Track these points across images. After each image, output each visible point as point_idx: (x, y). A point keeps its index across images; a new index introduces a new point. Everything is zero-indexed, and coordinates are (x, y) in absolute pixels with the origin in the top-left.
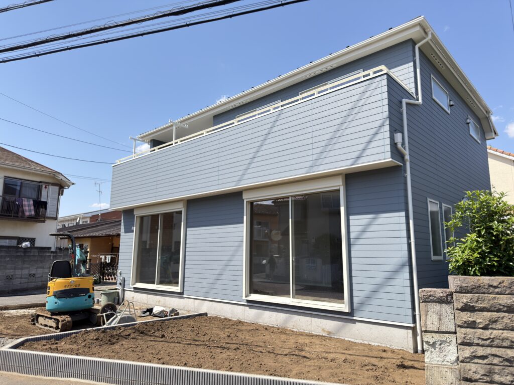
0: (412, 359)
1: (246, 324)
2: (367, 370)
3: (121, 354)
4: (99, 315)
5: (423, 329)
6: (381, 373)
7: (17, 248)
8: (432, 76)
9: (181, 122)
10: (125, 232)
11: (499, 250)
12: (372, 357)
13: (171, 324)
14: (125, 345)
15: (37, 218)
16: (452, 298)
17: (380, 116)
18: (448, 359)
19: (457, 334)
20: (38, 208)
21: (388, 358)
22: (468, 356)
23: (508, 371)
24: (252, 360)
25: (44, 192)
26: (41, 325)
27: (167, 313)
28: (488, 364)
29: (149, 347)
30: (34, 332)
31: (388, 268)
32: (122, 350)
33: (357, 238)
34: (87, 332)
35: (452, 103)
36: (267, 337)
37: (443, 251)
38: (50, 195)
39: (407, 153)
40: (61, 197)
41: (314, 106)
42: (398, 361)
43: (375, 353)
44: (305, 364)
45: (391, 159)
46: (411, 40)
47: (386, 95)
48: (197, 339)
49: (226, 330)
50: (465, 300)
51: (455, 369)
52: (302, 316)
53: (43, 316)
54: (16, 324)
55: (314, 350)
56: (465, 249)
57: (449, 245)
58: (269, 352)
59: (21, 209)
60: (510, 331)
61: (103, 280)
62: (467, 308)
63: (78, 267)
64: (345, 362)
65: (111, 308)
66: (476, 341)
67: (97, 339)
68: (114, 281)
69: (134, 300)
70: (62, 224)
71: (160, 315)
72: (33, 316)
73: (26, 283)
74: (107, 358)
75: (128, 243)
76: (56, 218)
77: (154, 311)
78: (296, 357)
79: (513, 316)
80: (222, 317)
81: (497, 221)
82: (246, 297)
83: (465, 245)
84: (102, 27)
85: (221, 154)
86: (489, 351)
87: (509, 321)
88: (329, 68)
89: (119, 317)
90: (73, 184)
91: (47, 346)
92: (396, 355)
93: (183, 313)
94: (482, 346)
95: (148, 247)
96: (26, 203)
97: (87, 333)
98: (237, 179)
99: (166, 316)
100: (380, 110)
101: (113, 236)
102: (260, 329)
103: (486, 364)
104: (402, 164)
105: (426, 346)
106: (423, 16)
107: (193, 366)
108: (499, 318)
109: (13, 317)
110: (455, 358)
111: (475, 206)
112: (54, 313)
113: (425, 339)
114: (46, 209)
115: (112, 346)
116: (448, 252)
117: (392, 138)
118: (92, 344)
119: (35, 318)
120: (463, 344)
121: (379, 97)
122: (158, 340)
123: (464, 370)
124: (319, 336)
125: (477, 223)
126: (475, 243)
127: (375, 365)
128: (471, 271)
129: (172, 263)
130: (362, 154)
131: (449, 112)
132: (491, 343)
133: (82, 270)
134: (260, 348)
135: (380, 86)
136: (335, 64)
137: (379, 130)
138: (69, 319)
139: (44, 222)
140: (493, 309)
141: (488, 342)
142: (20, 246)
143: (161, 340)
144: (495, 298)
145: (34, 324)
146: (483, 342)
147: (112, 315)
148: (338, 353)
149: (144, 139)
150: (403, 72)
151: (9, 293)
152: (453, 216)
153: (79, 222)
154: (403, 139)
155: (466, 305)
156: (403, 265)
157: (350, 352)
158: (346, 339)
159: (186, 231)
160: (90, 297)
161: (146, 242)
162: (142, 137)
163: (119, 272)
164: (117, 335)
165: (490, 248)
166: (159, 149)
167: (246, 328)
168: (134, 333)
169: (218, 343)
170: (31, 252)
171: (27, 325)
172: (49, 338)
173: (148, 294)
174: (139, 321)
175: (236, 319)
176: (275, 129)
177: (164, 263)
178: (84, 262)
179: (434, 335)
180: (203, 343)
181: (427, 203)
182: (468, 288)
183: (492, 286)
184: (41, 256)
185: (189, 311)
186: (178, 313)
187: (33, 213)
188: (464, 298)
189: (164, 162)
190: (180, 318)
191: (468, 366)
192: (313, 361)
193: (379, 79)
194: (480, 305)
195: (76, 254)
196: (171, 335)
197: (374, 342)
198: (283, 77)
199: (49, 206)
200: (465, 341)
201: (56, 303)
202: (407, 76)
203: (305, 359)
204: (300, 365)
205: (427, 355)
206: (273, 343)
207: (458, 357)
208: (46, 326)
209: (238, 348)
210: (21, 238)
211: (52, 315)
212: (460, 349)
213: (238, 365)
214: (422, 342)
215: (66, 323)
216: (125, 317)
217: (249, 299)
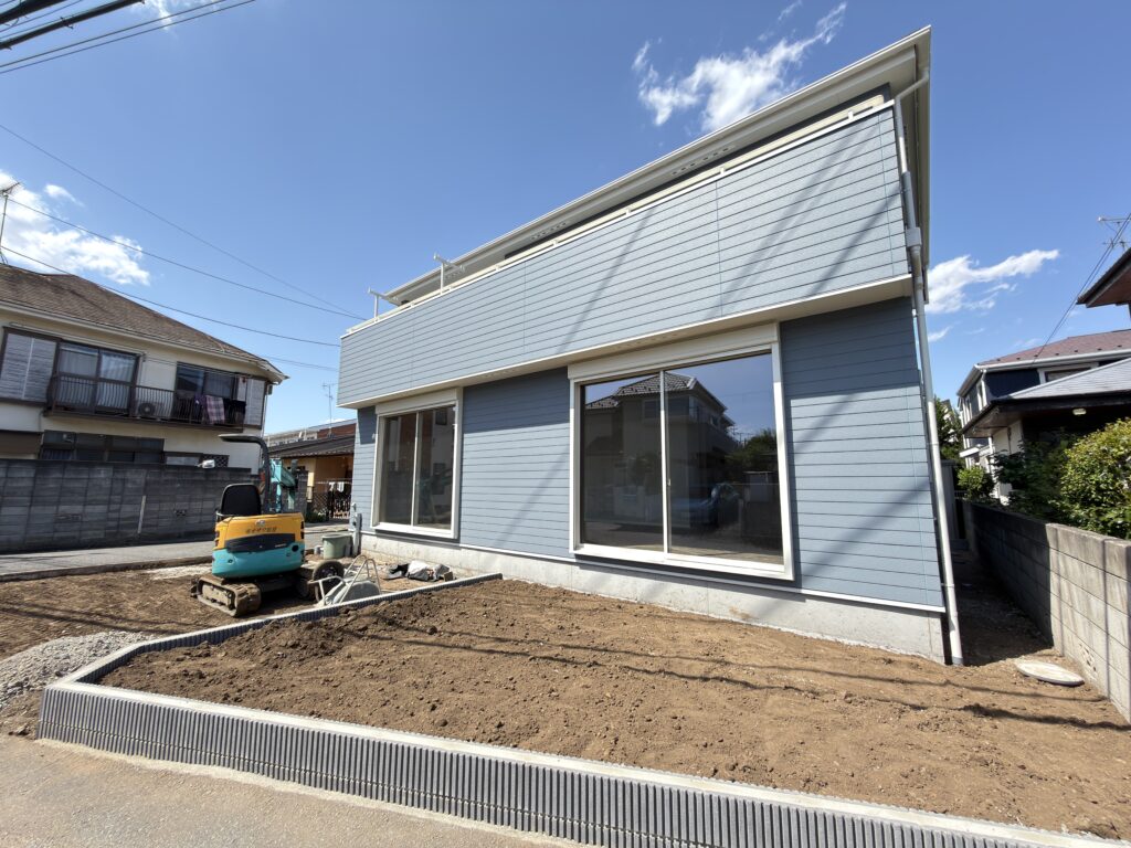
4: (310, 582)
7: (194, 469)
10: (362, 443)
13: (444, 598)
14: (356, 655)
20: (231, 412)
25: (241, 388)
26: (207, 598)
27: (433, 573)
29: (407, 665)
31: (882, 497)
32: (348, 675)
33: (806, 441)
38: (251, 392)
40: (269, 396)
45: (907, 276)
46: (887, 86)
47: (891, 150)
48: (502, 636)
49: (549, 612)
52: (689, 584)
53: (209, 584)
54: (164, 597)
59: (203, 412)
65: (333, 570)
67: (294, 646)
68: (347, 517)
69: (377, 551)
71: (420, 577)
72: (193, 583)
75: (367, 461)
76: (259, 428)
77: (412, 569)
80: (530, 582)
82: (575, 549)
88: (721, 154)
89: (348, 586)
90: (287, 377)
93: (460, 575)
96: (212, 403)
97: (277, 627)
98: (560, 340)
99: (431, 578)
100: (877, 182)
101: (348, 454)
102: (608, 607)
112: (230, 578)
114: (244, 412)
115: (327, 659)
118: (284, 657)
119: (198, 585)
121: (875, 157)
122: (425, 641)
124: (723, 621)
134: (639, 660)
135: (876, 134)
136: (732, 144)
137: (872, 222)
138: (255, 590)
139: (241, 431)
142: (199, 466)
143: (430, 639)
145: (195, 597)
147: (336, 582)
151: (180, 537)
153: (302, 439)
156: (917, 491)
159: (463, 439)
160: (295, 548)
161: (393, 463)
163: (353, 505)
164: (340, 629)
167: (582, 606)
168: (376, 623)
169: (547, 647)
170: (216, 475)
172: (196, 641)
173: (399, 540)
174: (385, 592)
175: (556, 586)
176: (638, 245)
185: (469, 570)
186: (452, 573)
187: (223, 418)
189: (424, 324)
190: (457, 585)
193: (873, 120)
196: (449, 627)
199: (248, 408)
201: (230, 561)
203: (750, 691)
208: (214, 601)
209: (595, 663)
210: (206, 455)
211: (222, 583)
215: (248, 598)
216: (359, 586)
217: (580, 552)
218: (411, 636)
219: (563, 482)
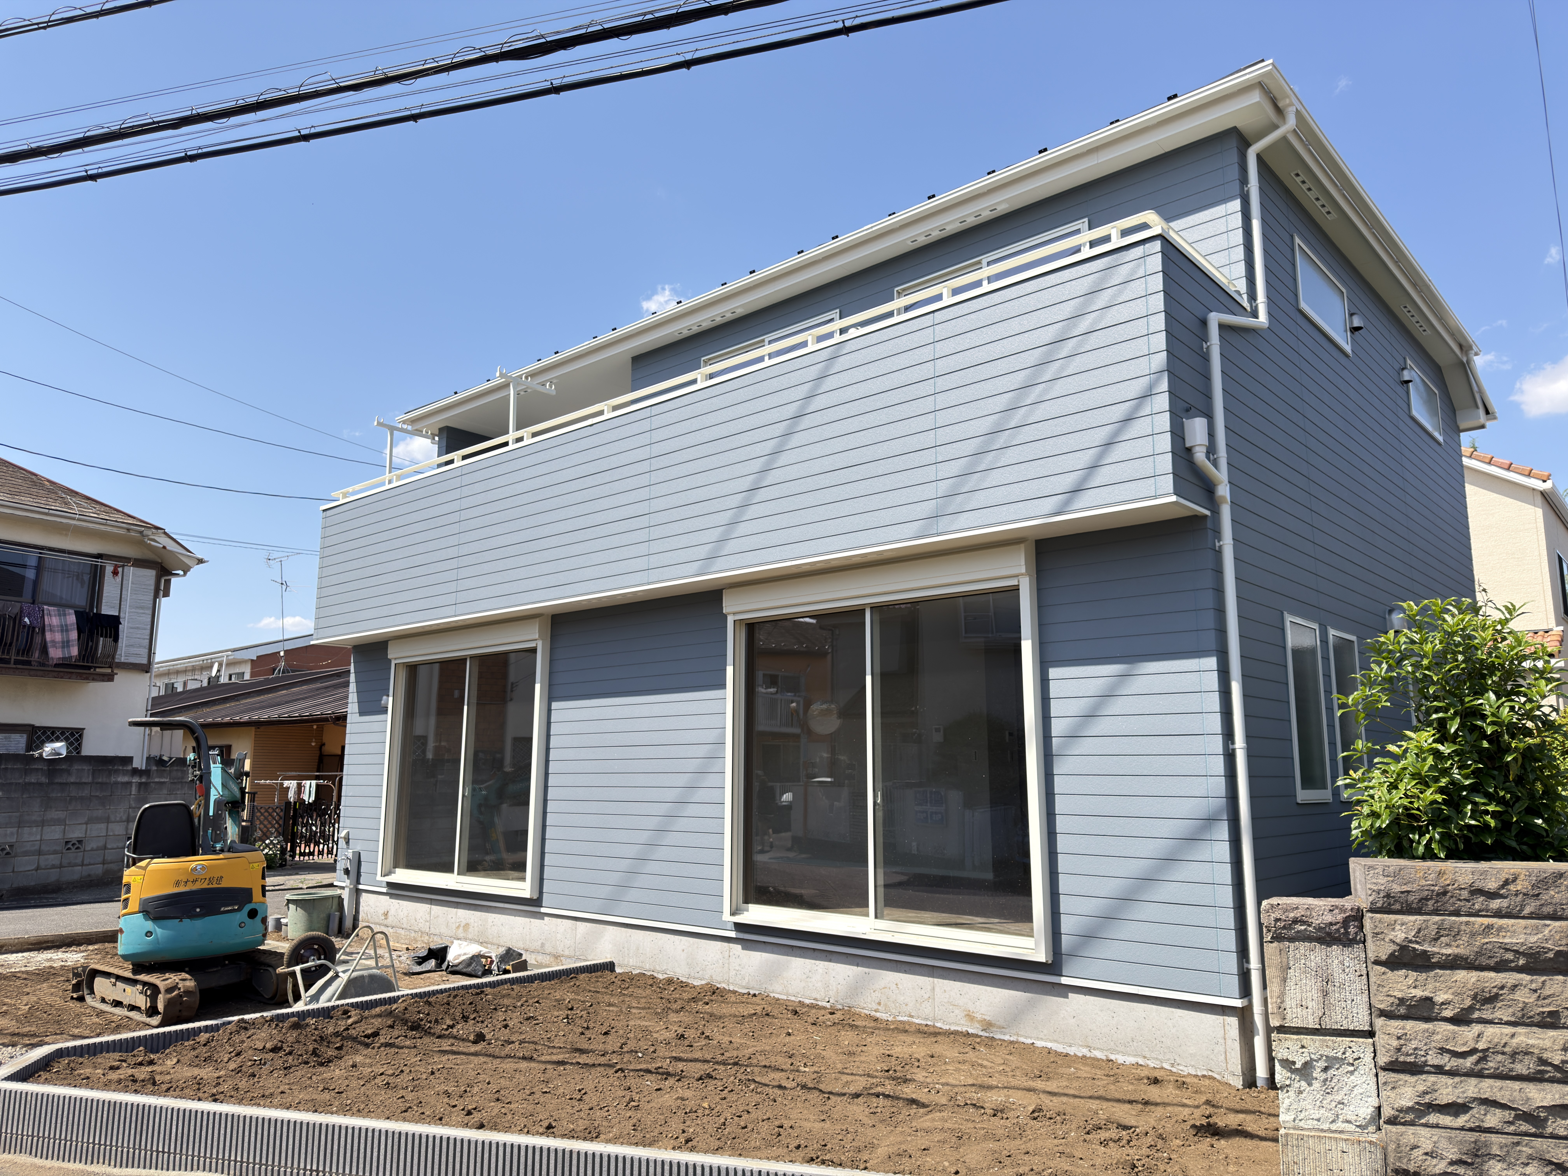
0: (1238, 1107)
1: (733, 999)
2: (1104, 1143)
3: (352, 1094)
4: (280, 970)
5: (1275, 1022)
6: (1145, 1151)
7: (26, 761)
8: (1297, 240)
9: (533, 375)
10: (362, 713)
11: (1502, 779)
12: (1118, 1101)
13: (503, 997)
14: (363, 1065)
15: (89, 668)
16: (1361, 927)
17: (1143, 367)
18: (1348, 1113)
19: (1376, 1039)
20: (91, 637)
21: (1165, 1104)
22: (1410, 1104)
23: (1530, 1151)
24: (753, 1115)
25: (110, 587)
26: (103, 1000)
27: (492, 962)
28: (1471, 1130)
29: (437, 1075)
30: (80, 1024)
31: (1167, 829)
32: (354, 1083)
33: (1072, 736)
34: (244, 1026)
35: (1357, 322)
36: (798, 1039)
37: (1334, 781)
38: (128, 595)
39: (1221, 476)
40: (164, 600)
41: (941, 331)
42: (1198, 1113)
43: (1126, 1089)
44: (914, 1124)
45: (1174, 498)
46: (1234, 132)
47: (1158, 302)
48: (585, 1046)
49: (673, 1017)
50: (1400, 935)
51: (1371, 1143)
52: (905, 972)
53: (107, 975)
54: (25, 999)
55: (943, 1080)
56: (1399, 777)
57: (1349, 765)
58: (804, 1087)
59: (38, 639)
60: (1535, 1029)
61: (293, 856)
62: (1406, 960)
63: (217, 823)
64: (1035, 1119)
65: (318, 950)
66: (1433, 1059)
67: (275, 1050)
68: (327, 859)
69: (389, 921)
70: (167, 681)
71: (469, 970)
72: (76, 975)
73: (54, 867)
74: (308, 1110)
75: (372, 747)
76: (146, 668)
77: (454, 956)
78: (887, 1102)
79: (1544, 983)
80: (661, 976)
81: (1495, 693)
82: (733, 914)
83: (1400, 765)
84: (293, 92)
85: (655, 477)
86: (1472, 1088)
87: (1532, 999)
88: (987, 215)
89: (344, 978)
90: (201, 561)
91: (119, 1071)
92: (1189, 1093)
93: (538, 964)
94: (1452, 1073)
95: (430, 755)
96: (55, 621)
97: (246, 1029)
98: (704, 552)
99: (488, 972)
100: (1140, 346)
101: (322, 720)
102: (775, 1012)
103: (1462, 1129)
104: (1207, 513)
105: (1281, 1075)
106: (1271, 61)
107: (571, 1135)
108: (1502, 988)
109: (14, 976)
110: (1371, 1109)
111: (1428, 647)
112: (141, 965)
113: (1280, 1053)
114: (116, 639)
115: (322, 1069)
116: (1347, 786)
117: (1178, 433)
118: (263, 1063)
119: (84, 981)
120: (1394, 1067)
121: (1138, 308)
122: (465, 1050)
123: (1399, 1146)
124: (956, 1033)
125: (1436, 698)
126: (1430, 761)
127: (1126, 1128)
128: (1419, 843)
129: (504, 806)
130: (1085, 479)
131: (1348, 348)
132: (1479, 1067)
133: (229, 830)
134: (777, 1075)
135: (1141, 273)
136: (1003, 203)
137: (1137, 408)
138: (191, 984)
139: (110, 678)
140: (1484, 961)
141: (1468, 1063)
142: (36, 754)
143: (473, 1048)
144: (1489, 927)
145: (81, 999)
146: (1455, 1063)
147: (322, 971)
148: (1014, 1088)
149: (418, 426)
150: (1210, 229)
152: (1363, 675)
153: (218, 677)
154: (1211, 435)
155: (1403, 948)
156: (1210, 820)
157: (1052, 1086)
158: (1039, 1044)
159: (549, 711)
160: (253, 914)
161: (423, 740)
162: (413, 421)
163: (343, 834)
164: (337, 1034)
165: (1476, 773)
166: (464, 458)
167: (733, 1010)
168: (391, 1027)
169: (647, 1058)
170: (68, 772)
171: (59, 1002)
172: (127, 1046)
173: (431, 902)
174: (405, 989)
175: (703, 982)
176: (818, 402)
177: (480, 806)
178: (233, 806)
179: (1306, 1039)
180: (602, 1060)
181: (1283, 630)
182: (1411, 898)
183: (1480, 892)
184: (101, 783)
185: (557, 957)
186: (525, 961)
187: (75, 651)
188: (1398, 927)
189: (480, 499)
190: (531, 979)
191: (1410, 1134)
192: (938, 1114)
193: (1138, 251)
194: (1444, 950)
195: (210, 782)
196: (504, 1034)
197: (1124, 1054)
198: (845, 239)
199: (124, 629)
200: (1401, 1059)
201: (149, 934)
202: (1221, 242)
203: (914, 1110)
204: (899, 1129)
205: (1287, 1102)
206: (818, 1056)
207: (1379, 1108)
208: (118, 1004)
209: (709, 1076)
210: (40, 728)
211: (135, 971)
212: (1385, 1083)
213: (711, 1129)
214: (1271, 1060)
215: (180, 996)
216: (362, 977)
217: (741, 919)
218: (445, 1045)
219: (713, 795)
